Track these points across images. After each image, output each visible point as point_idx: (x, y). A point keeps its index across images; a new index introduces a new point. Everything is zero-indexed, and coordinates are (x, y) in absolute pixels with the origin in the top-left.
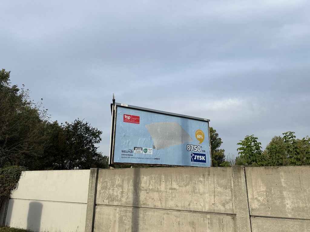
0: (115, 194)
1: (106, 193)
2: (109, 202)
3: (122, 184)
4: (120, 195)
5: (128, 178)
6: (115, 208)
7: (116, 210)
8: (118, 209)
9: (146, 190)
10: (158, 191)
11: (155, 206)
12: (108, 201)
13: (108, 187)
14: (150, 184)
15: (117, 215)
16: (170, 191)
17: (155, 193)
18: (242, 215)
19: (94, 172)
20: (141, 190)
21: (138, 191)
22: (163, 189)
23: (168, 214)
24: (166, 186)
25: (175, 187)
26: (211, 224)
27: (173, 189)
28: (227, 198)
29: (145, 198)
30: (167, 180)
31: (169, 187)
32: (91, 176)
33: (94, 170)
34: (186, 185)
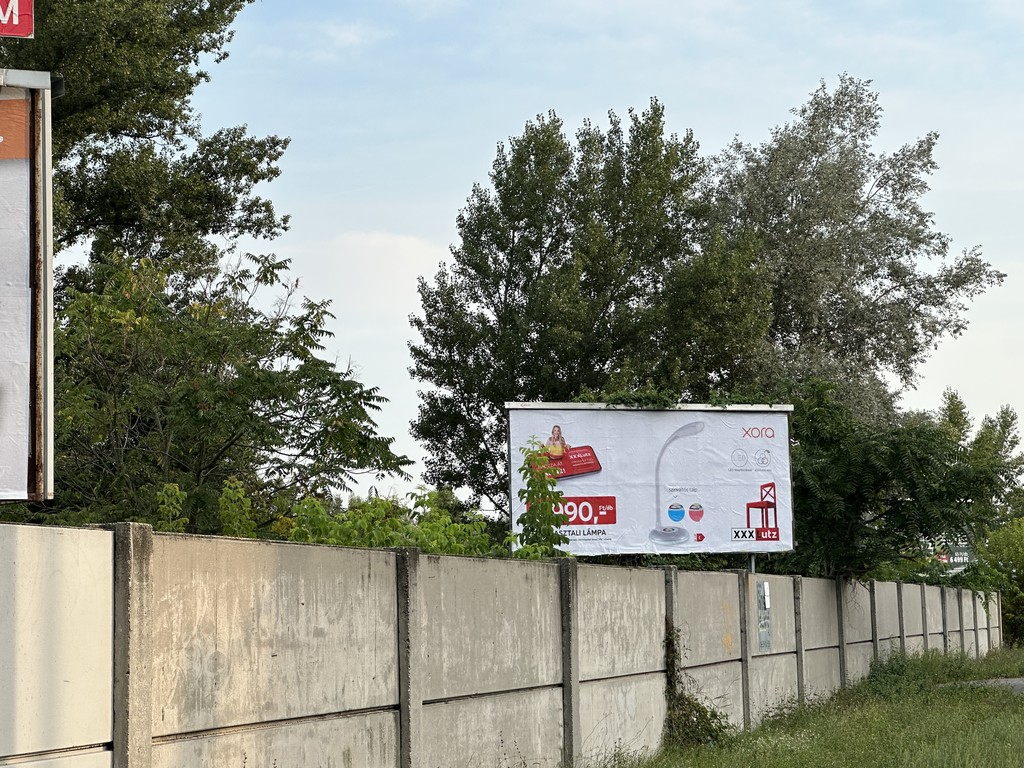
1: (170, 670)
2: (179, 721)
3: (212, 619)
4: (210, 675)
5: (229, 588)
6: (197, 744)
7: (199, 752)
9: (270, 644)
10: (295, 646)
11: (290, 709)
12: (176, 711)
13: (175, 640)
14: (277, 615)
16: (314, 642)
17: (290, 653)
18: (415, 704)
19: (144, 548)
20: (259, 644)
21: (254, 649)
22: (302, 637)
23: (311, 734)
24: (308, 621)
25: (323, 624)
26: (371, 746)
27: (319, 633)
28: (390, 653)
29: (270, 680)
30: (309, 598)
31: (312, 626)
32: (134, 571)
33: (145, 537)
34: (339, 617)
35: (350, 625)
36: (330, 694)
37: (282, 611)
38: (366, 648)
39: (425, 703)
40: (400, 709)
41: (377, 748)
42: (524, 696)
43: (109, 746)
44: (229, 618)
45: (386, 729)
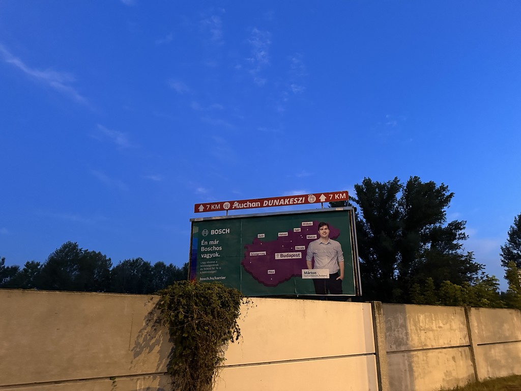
0: (401, 336)
1: (392, 336)
2: (396, 348)
3: (404, 324)
6: (403, 354)
7: (404, 356)
8: (406, 354)
10: (432, 330)
11: (432, 346)
12: (395, 346)
13: (393, 329)
14: (425, 323)
15: (406, 361)
16: (439, 329)
17: (431, 332)
18: (475, 345)
19: (379, 308)
20: (420, 330)
21: (419, 331)
22: (434, 328)
23: (441, 352)
24: (436, 324)
25: (441, 325)
26: (461, 355)
27: (440, 327)
28: (466, 332)
29: (425, 339)
30: (435, 318)
31: (438, 326)
32: (376, 313)
33: (379, 305)
34: (447, 323)
35: (450, 325)
36: (446, 342)
37: (427, 322)
38: (457, 331)
39: (478, 345)
40: (470, 346)
41: (464, 356)
42: (514, 343)
43: (375, 354)
44: (410, 323)
45: (466, 351)
